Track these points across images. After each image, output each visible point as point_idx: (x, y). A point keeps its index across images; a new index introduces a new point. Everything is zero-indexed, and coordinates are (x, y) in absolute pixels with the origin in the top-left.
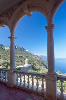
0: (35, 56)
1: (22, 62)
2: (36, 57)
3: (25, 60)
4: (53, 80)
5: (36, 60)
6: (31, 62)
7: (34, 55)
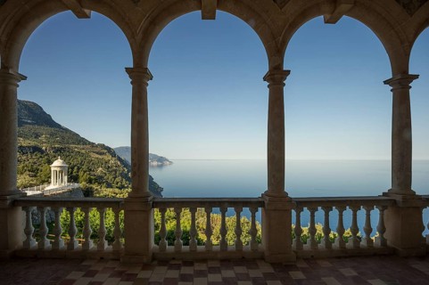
0: (98, 149)
1: (34, 172)
2: (101, 154)
3: (50, 162)
4: (144, 211)
5: (100, 163)
6: (81, 173)
7: (92, 145)
